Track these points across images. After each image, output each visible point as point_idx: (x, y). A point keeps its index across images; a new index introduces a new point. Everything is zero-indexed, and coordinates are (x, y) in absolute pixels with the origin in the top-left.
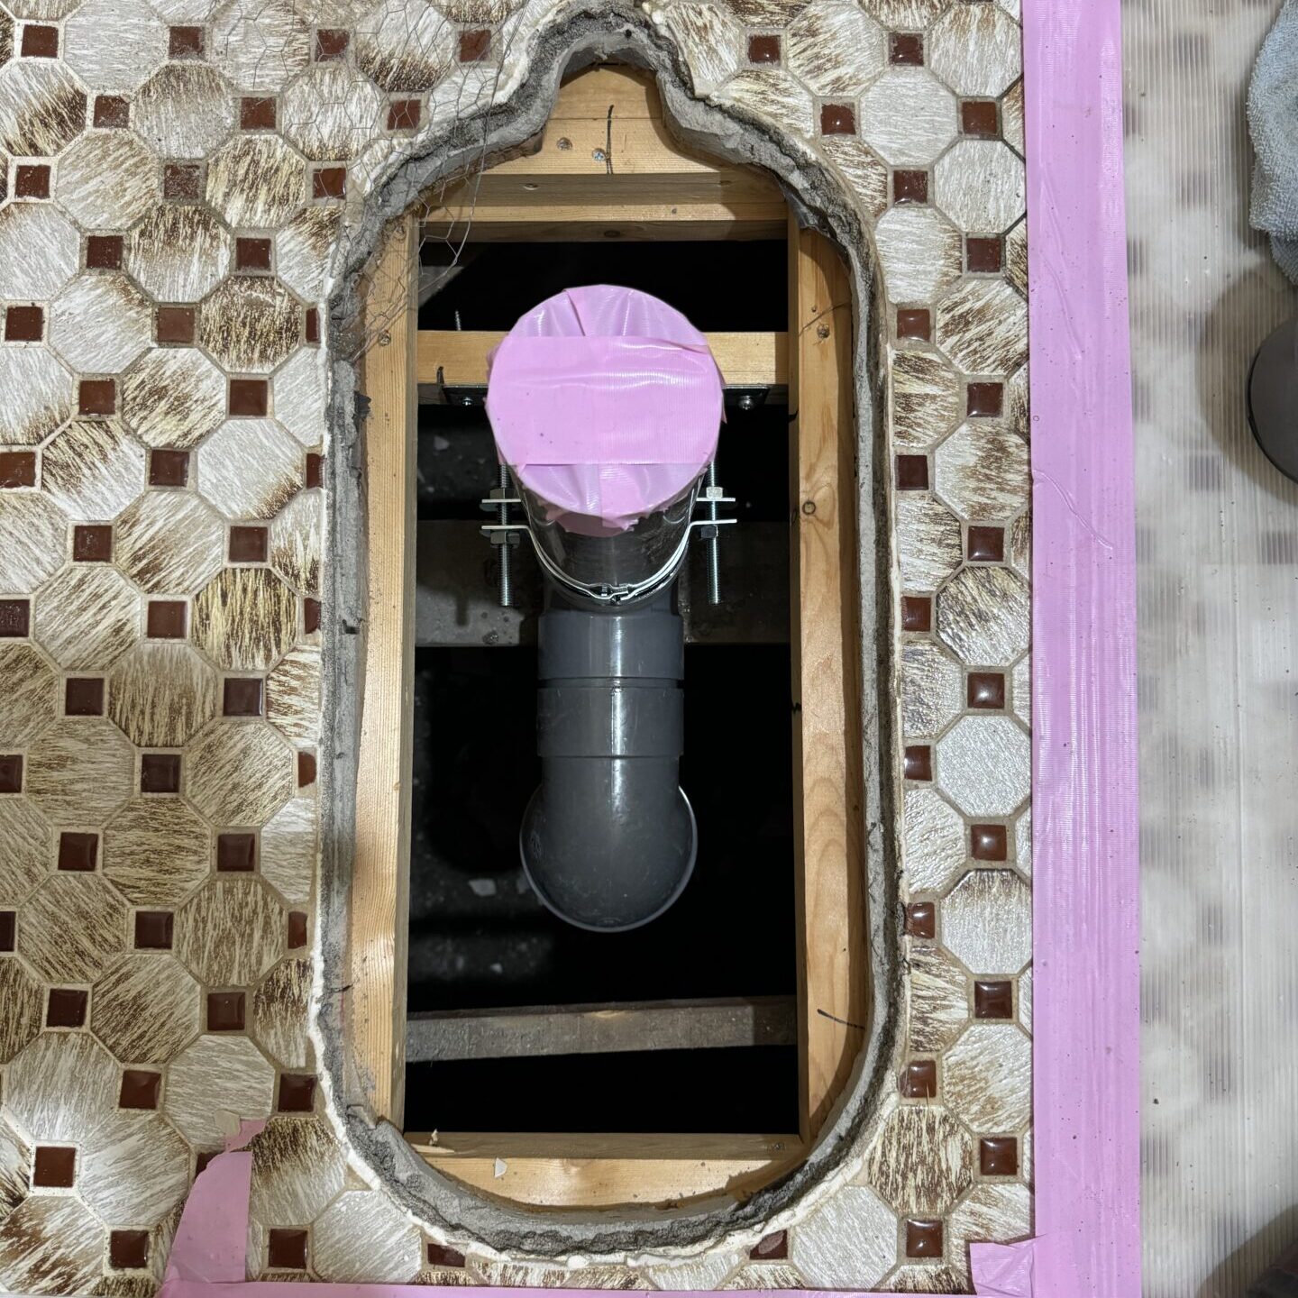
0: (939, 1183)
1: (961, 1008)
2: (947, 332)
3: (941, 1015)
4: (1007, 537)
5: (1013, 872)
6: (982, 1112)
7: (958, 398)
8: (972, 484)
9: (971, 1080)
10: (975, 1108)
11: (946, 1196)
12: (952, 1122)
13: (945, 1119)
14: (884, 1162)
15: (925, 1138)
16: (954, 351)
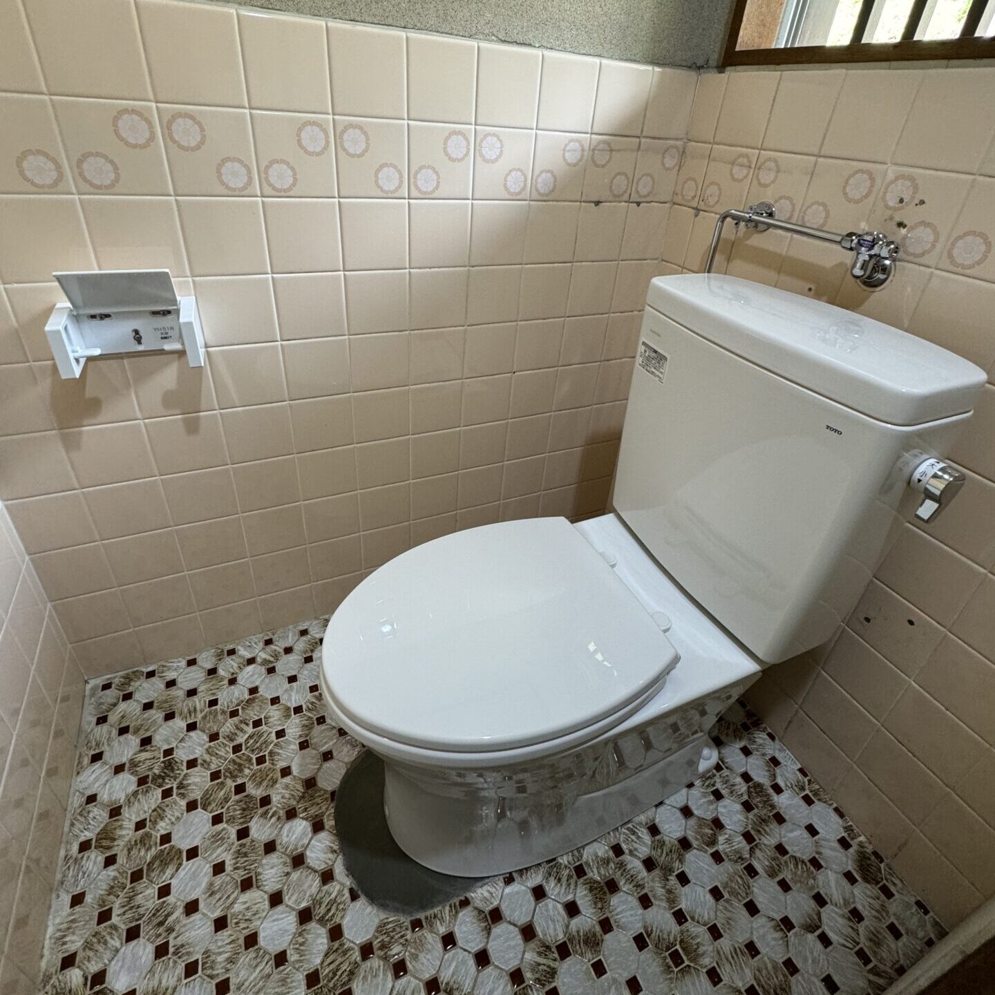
0: (386, 948)
1: (442, 930)
2: (628, 829)
3: (438, 923)
4: (585, 877)
5: (490, 929)
6: (412, 954)
7: (614, 842)
8: (594, 858)
9: (420, 945)
10: (413, 951)
11: (383, 953)
12: (405, 945)
13: (406, 940)
14: (388, 923)
15: (399, 935)
16: (624, 833)
